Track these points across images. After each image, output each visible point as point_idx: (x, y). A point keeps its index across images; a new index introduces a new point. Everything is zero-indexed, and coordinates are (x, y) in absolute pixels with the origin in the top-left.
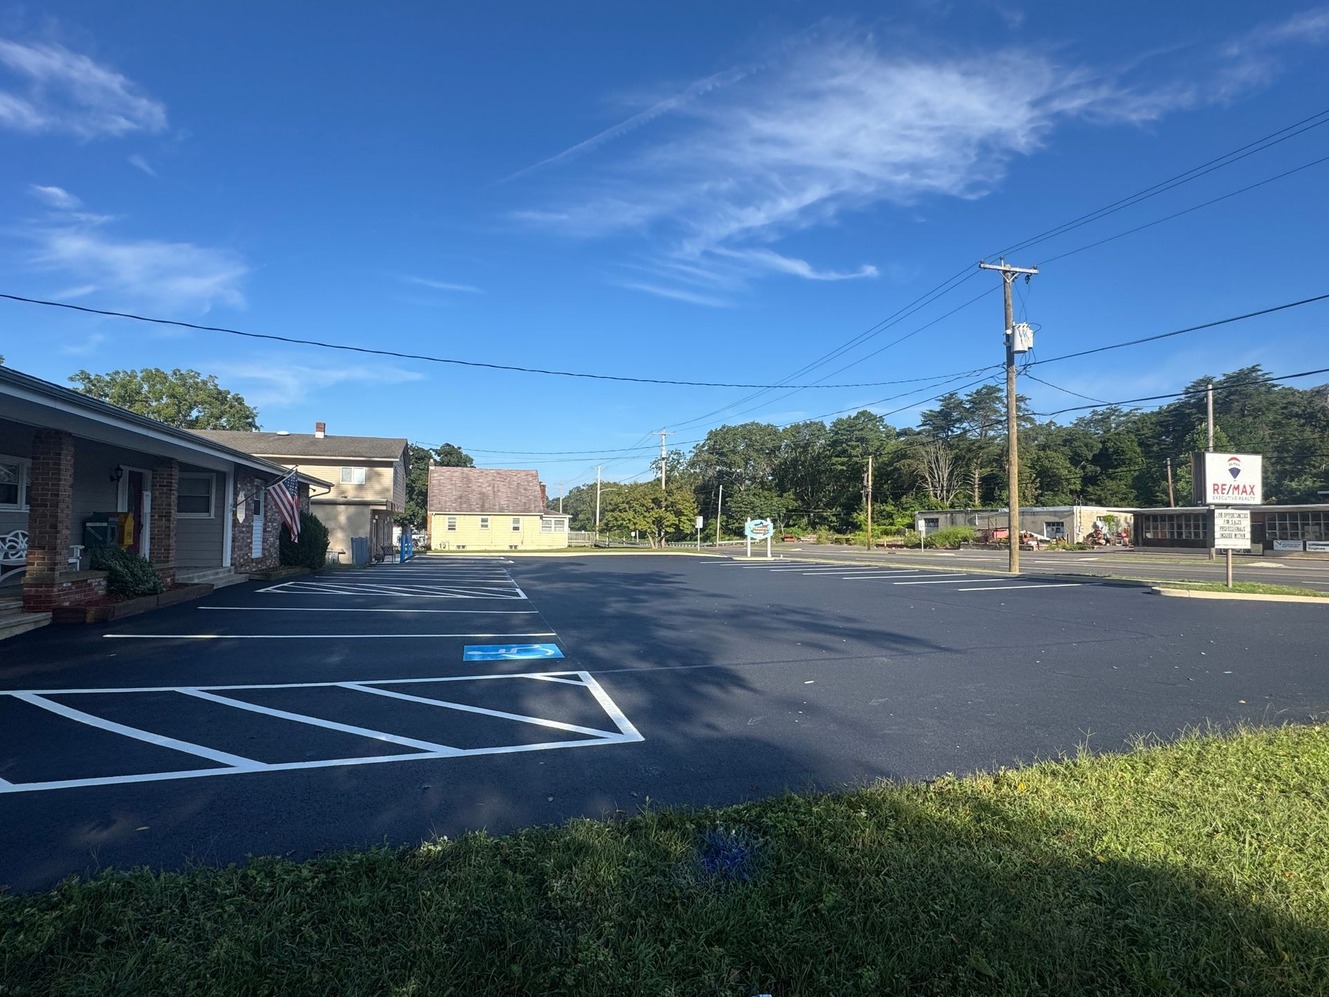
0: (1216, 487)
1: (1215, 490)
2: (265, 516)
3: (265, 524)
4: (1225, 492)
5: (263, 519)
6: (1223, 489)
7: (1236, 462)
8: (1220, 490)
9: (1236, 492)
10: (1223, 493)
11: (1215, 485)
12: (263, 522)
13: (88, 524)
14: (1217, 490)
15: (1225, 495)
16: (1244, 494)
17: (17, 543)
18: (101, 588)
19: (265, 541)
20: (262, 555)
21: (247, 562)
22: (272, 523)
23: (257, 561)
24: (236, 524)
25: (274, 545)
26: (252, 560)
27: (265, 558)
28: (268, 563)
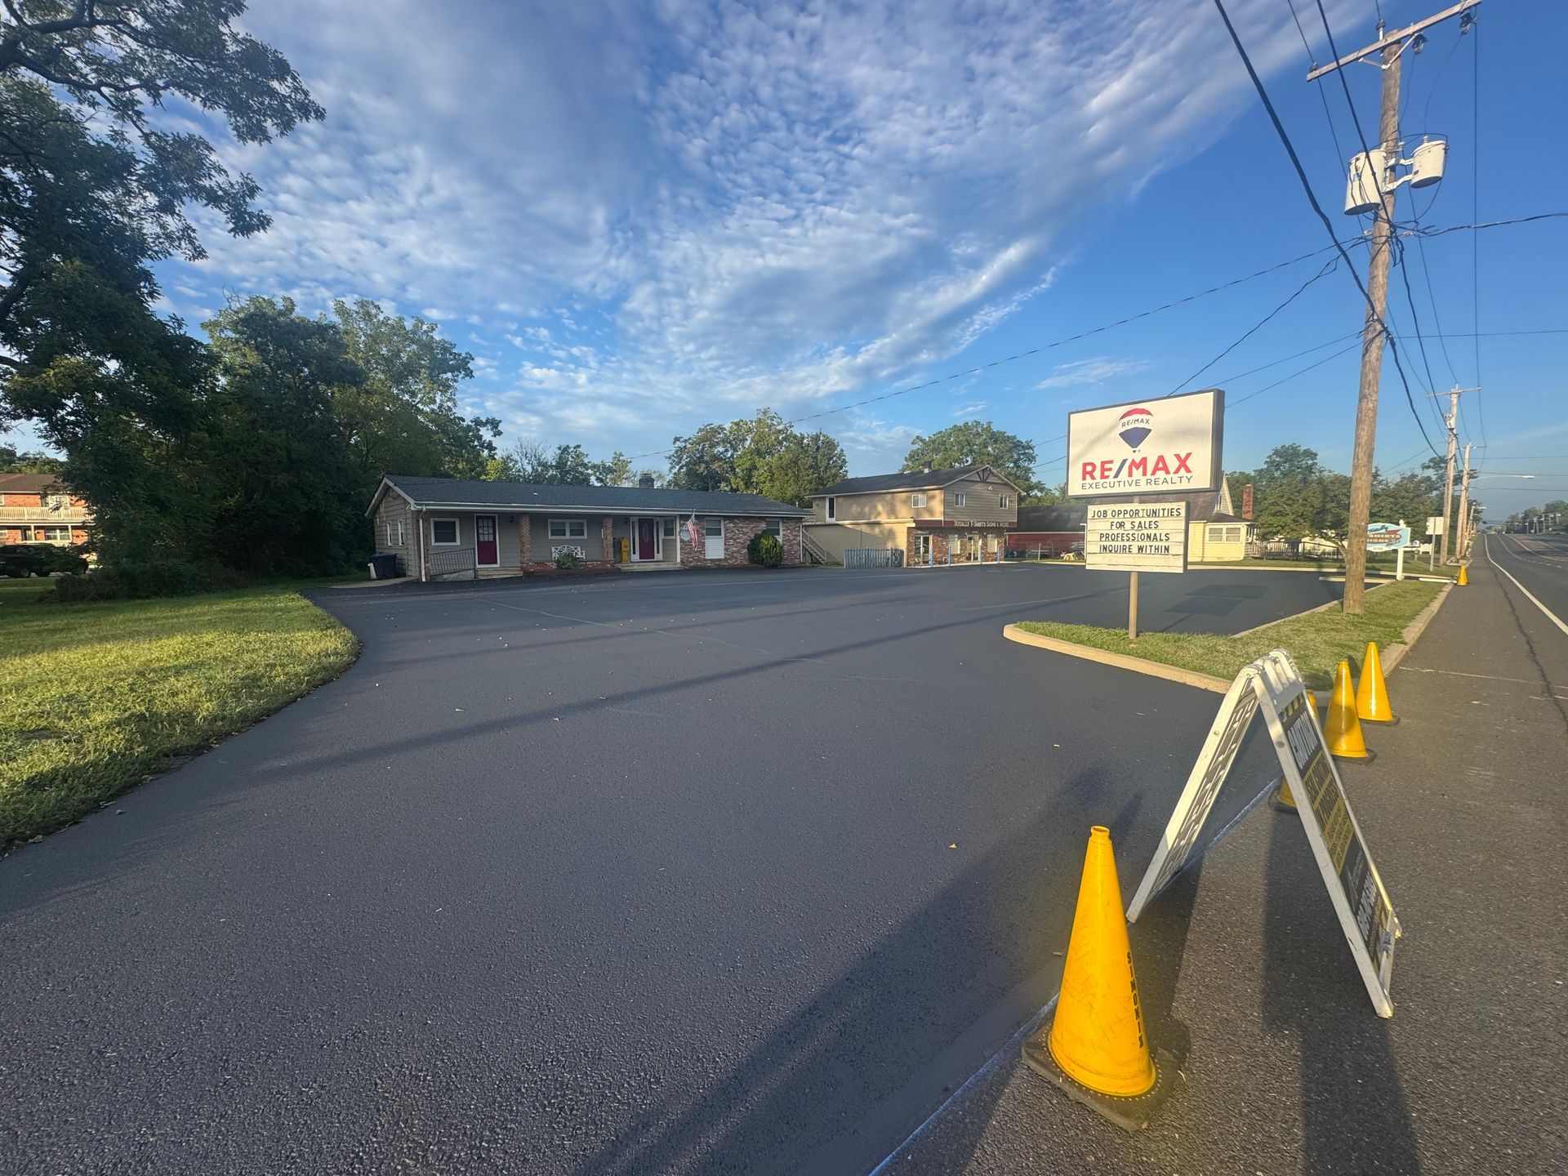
0: (1089, 468)
1: (1085, 473)
2: (725, 537)
3: (725, 541)
4: (1112, 474)
6: (1103, 470)
7: (1145, 417)
8: (1097, 474)
9: (1137, 473)
10: (1103, 477)
11: (1085, 465)
12: (724, 539)
14: (1091, 473)
15: (1111, 479)
16: (1161, 474)
17: (560, 550)
18: (554, 566)
19: (726, 550)
20: (722, 557)
21: (699, 560)
22: (734, 540)
23: (712, 561)
24: (682, 541)
25: (738, 552)
26: (706, 560)
27: (725, 559)
28: (730, 562)
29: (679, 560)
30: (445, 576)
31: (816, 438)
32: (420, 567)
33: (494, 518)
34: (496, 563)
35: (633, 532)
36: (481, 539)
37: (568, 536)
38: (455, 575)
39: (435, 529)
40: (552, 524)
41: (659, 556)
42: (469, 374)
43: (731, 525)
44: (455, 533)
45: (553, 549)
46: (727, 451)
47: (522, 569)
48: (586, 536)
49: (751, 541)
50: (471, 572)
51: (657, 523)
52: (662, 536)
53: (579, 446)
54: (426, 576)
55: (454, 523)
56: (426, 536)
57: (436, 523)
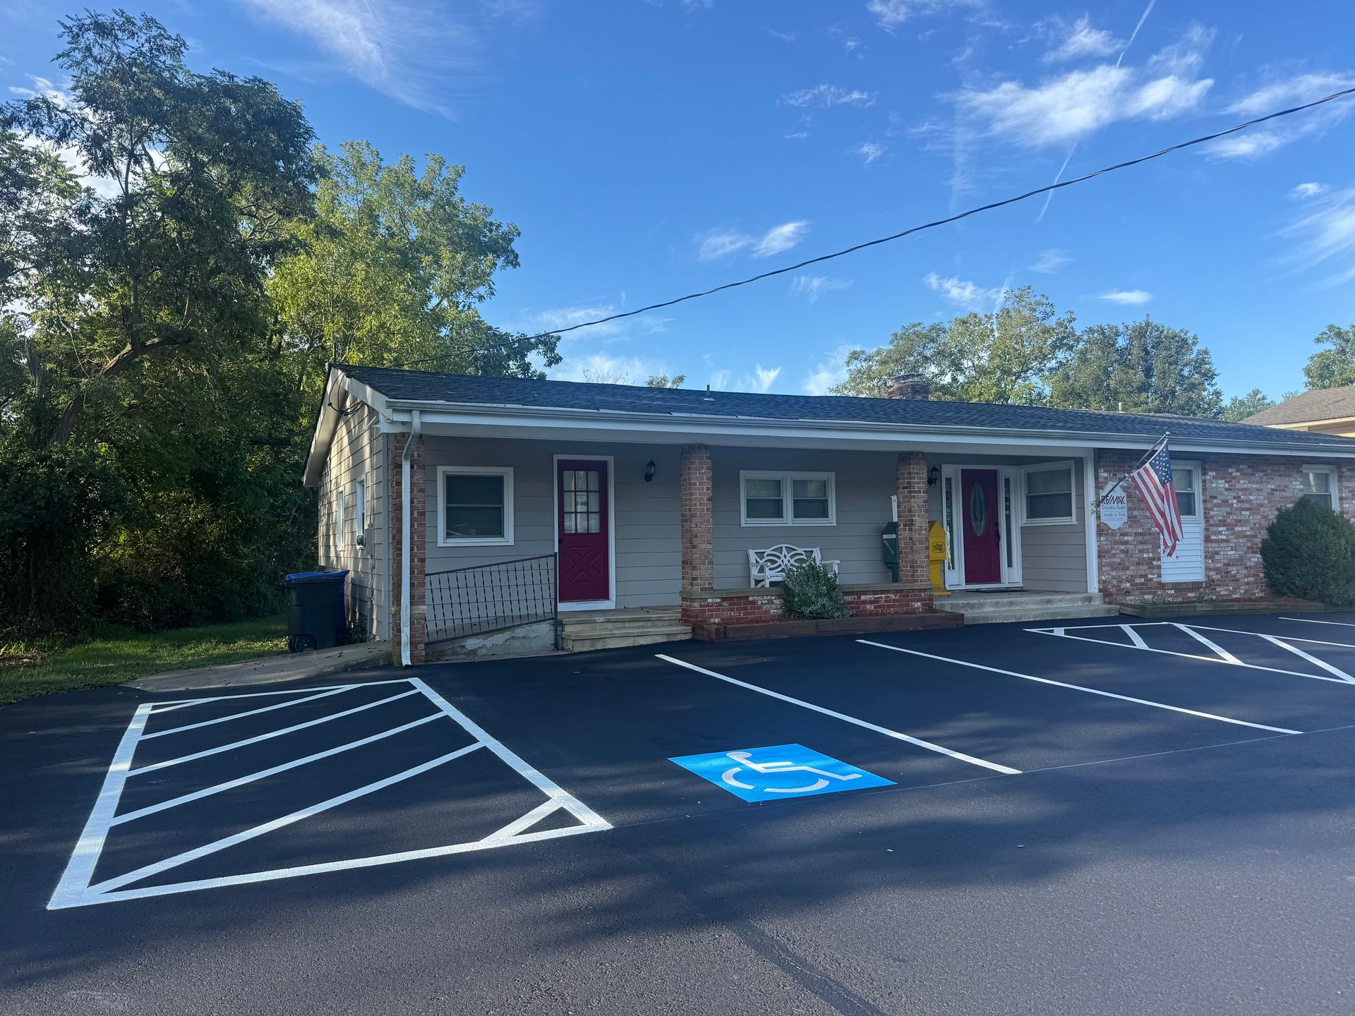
2: (1207, 518)
3: (1206, 529)
5: (1203, 521)
12: (1203, 525)
13: (885, 537)
17: (779, 557)
18: (774, 607)
19: (1209, 556)
20: (1198, 576)
21: (1146, 587)
22: (1230, 527)
23: (1179, 587)
24: (1102, 530)
25: (1240, 561)
26: (1162, 586)
27: (1210, 583)
28: (1223, 591)
29: (1094, 587)
30: (471, 644)
31: (1141, 333)
32: (397, 615)
33: (601, 468)
34: (605, 596)
35: (949, 506)
36: (570, 525)
37: (789, 519)
38: (499, 639)
39: (450, 498)
40: (748, 481)
41: (1012, 575)
42: (513, 261)
43: (1222, 484)
44: (500, 511)
45: (753, 557)
46: (942, 373)
47: (686, 617)
48: (832, 520)
49: (1271, 530)
50: (545, 630)
51: (1007, 481)
52: (1019, 517)
53: (681, 379)
54: (413, 644)
55: (499, 481)
56: (419, 516)
57: (451, 480)
